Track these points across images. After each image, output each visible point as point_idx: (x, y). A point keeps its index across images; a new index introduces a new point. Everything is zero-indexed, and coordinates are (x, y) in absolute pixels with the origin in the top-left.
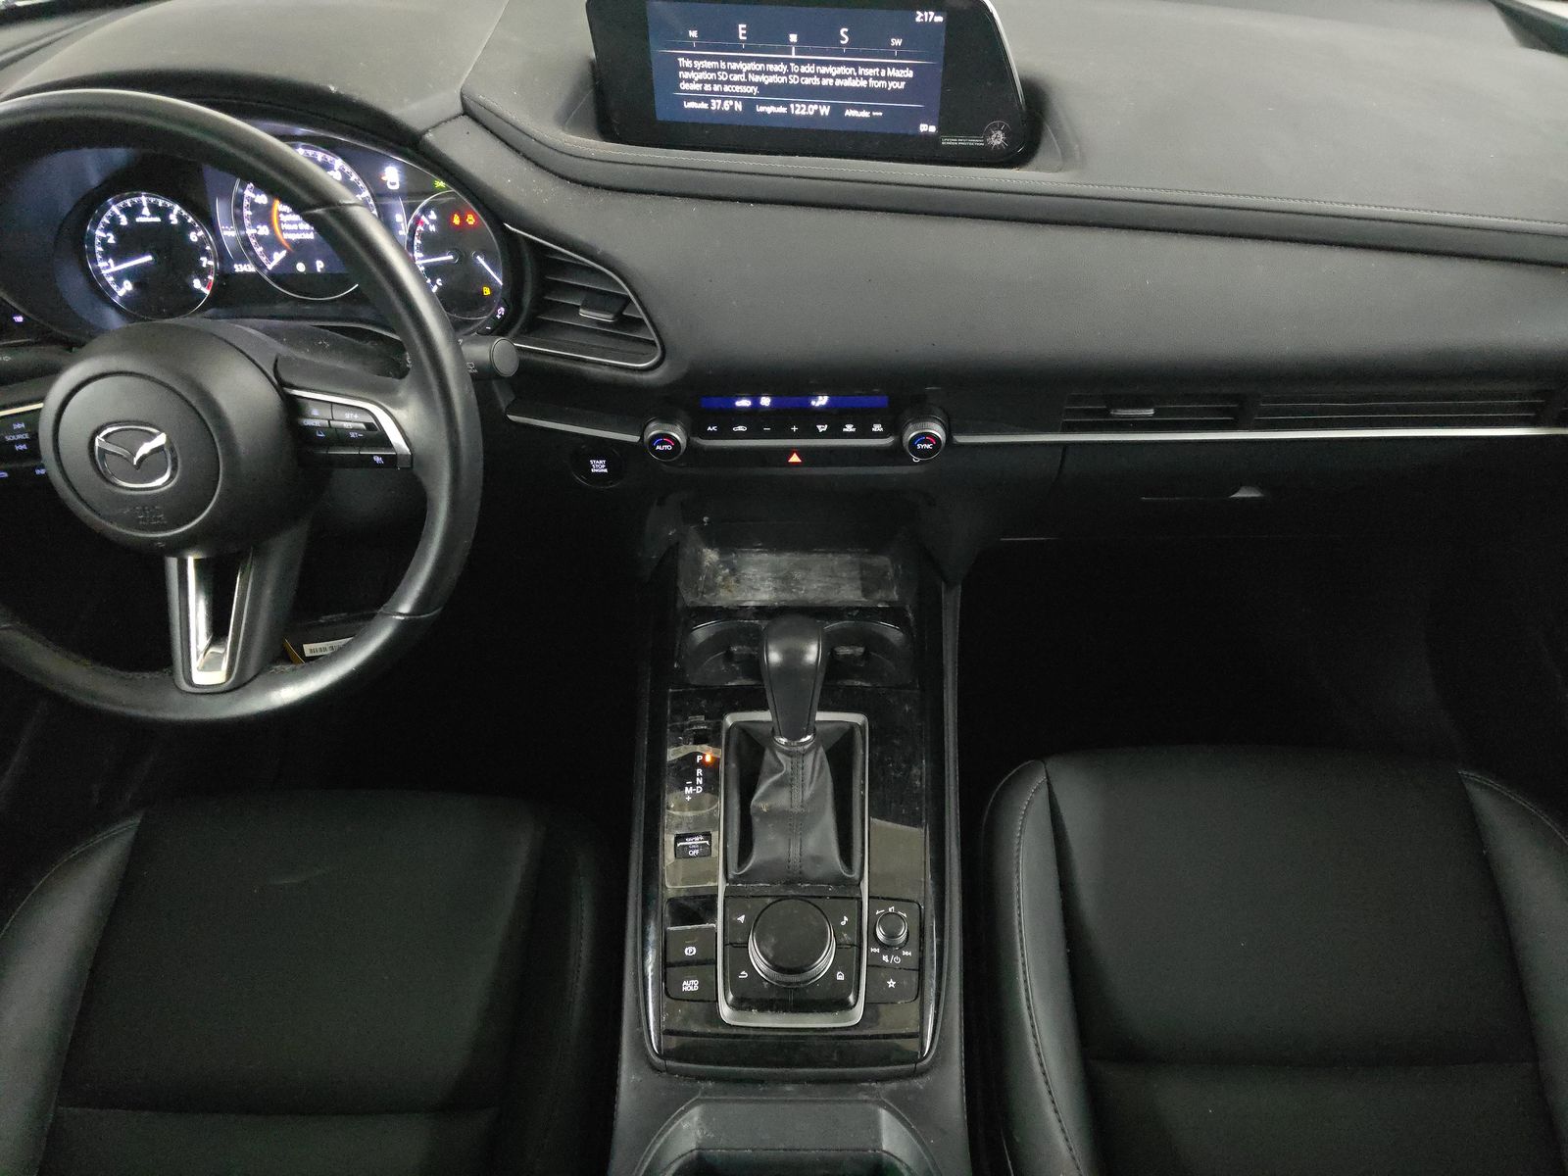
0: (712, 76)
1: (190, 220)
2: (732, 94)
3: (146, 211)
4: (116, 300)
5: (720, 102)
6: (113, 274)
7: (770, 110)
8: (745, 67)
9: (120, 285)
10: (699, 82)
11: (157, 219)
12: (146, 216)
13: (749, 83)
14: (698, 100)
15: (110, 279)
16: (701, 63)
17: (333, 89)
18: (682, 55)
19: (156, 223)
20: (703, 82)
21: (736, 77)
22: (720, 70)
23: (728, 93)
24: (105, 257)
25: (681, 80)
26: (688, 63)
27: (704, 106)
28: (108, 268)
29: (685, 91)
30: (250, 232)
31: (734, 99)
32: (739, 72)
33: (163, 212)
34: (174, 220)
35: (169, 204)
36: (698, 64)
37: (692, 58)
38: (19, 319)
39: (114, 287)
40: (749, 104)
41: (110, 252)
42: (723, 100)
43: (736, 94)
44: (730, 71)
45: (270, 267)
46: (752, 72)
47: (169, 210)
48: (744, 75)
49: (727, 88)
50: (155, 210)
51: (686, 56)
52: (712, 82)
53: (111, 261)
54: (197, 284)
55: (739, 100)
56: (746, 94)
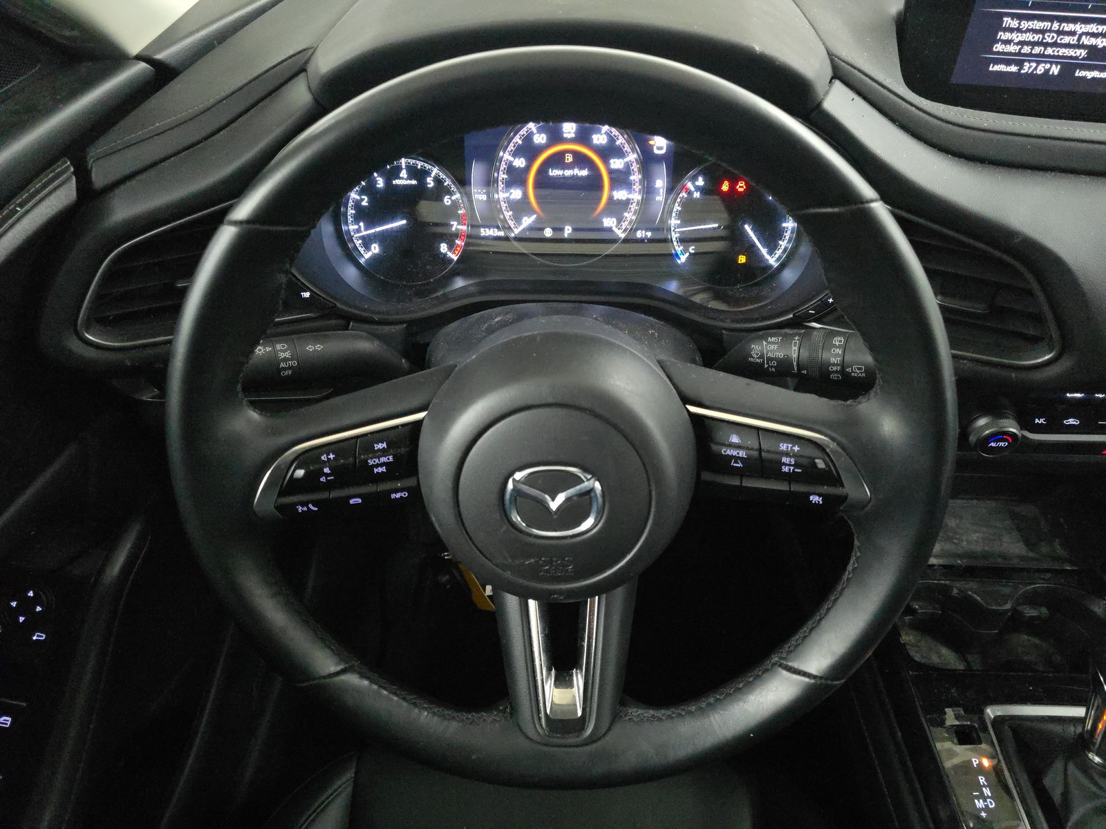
0: (1037, 37)
1: (448, 182)
2: (1054, 57)
3: (404, 174)
4: (362, 261)
5: (1034, 65)
6: (363, 238)
7: (1090, 75)
8: (1079, 28)
9: (367, 248)
10: (1018, 43)
11: (414, 182)
12: (402, 178)
13: (1079, 46)
14: (1008, 63)
15: (358, 243)
16: (1030, 23)
17: (757, 49)
18: (1008, 15)
19: (411, 186)
20: (1022, 43)
21: (1067, 39)
22: (1050, 31)
23: (1049, 56)
24: (357, 219)
25: (997, 41)
26: (1014, 24)
27: (1013, 69)
28: (356, 230)
29: (998, 53)
30: (502, 195)
31: (1051, 63)
32: (1072, 33)
33: (420, 175)
34: (430, 182)
35: (428, 166)
36: (1025, 25)
37: (1021, 17)
38: (307, 295)
39: (362, 250)
40: (1069, 67)
41: (363, 215)
42: (1038, 63)
43: (1058, 57)
44: (1059, 33)
45: (517, 231)
46: (1087, 34)
47: (426, 173)
48: (1076, 38)
49: (1049, 51)
50: (413, 173)
51: (1013, 16)
52: (1033, 44)
53: (362, 224)
54: (444, 248)
55: (1057, 63)
56: (1071, 58)
